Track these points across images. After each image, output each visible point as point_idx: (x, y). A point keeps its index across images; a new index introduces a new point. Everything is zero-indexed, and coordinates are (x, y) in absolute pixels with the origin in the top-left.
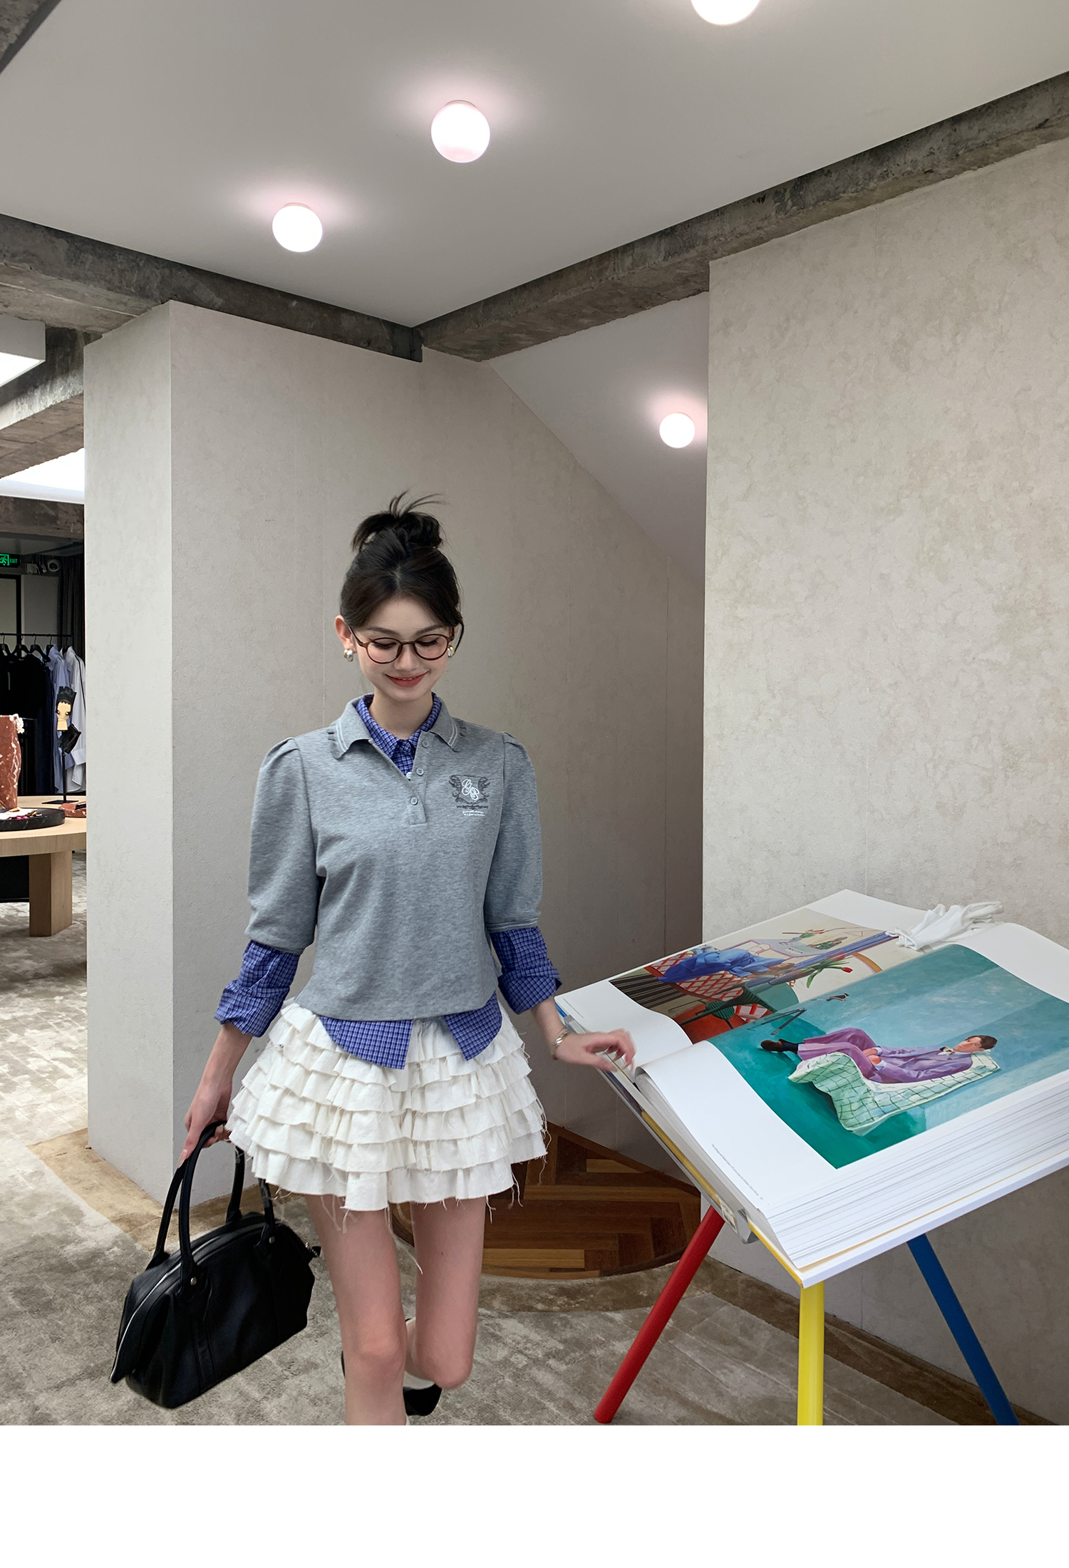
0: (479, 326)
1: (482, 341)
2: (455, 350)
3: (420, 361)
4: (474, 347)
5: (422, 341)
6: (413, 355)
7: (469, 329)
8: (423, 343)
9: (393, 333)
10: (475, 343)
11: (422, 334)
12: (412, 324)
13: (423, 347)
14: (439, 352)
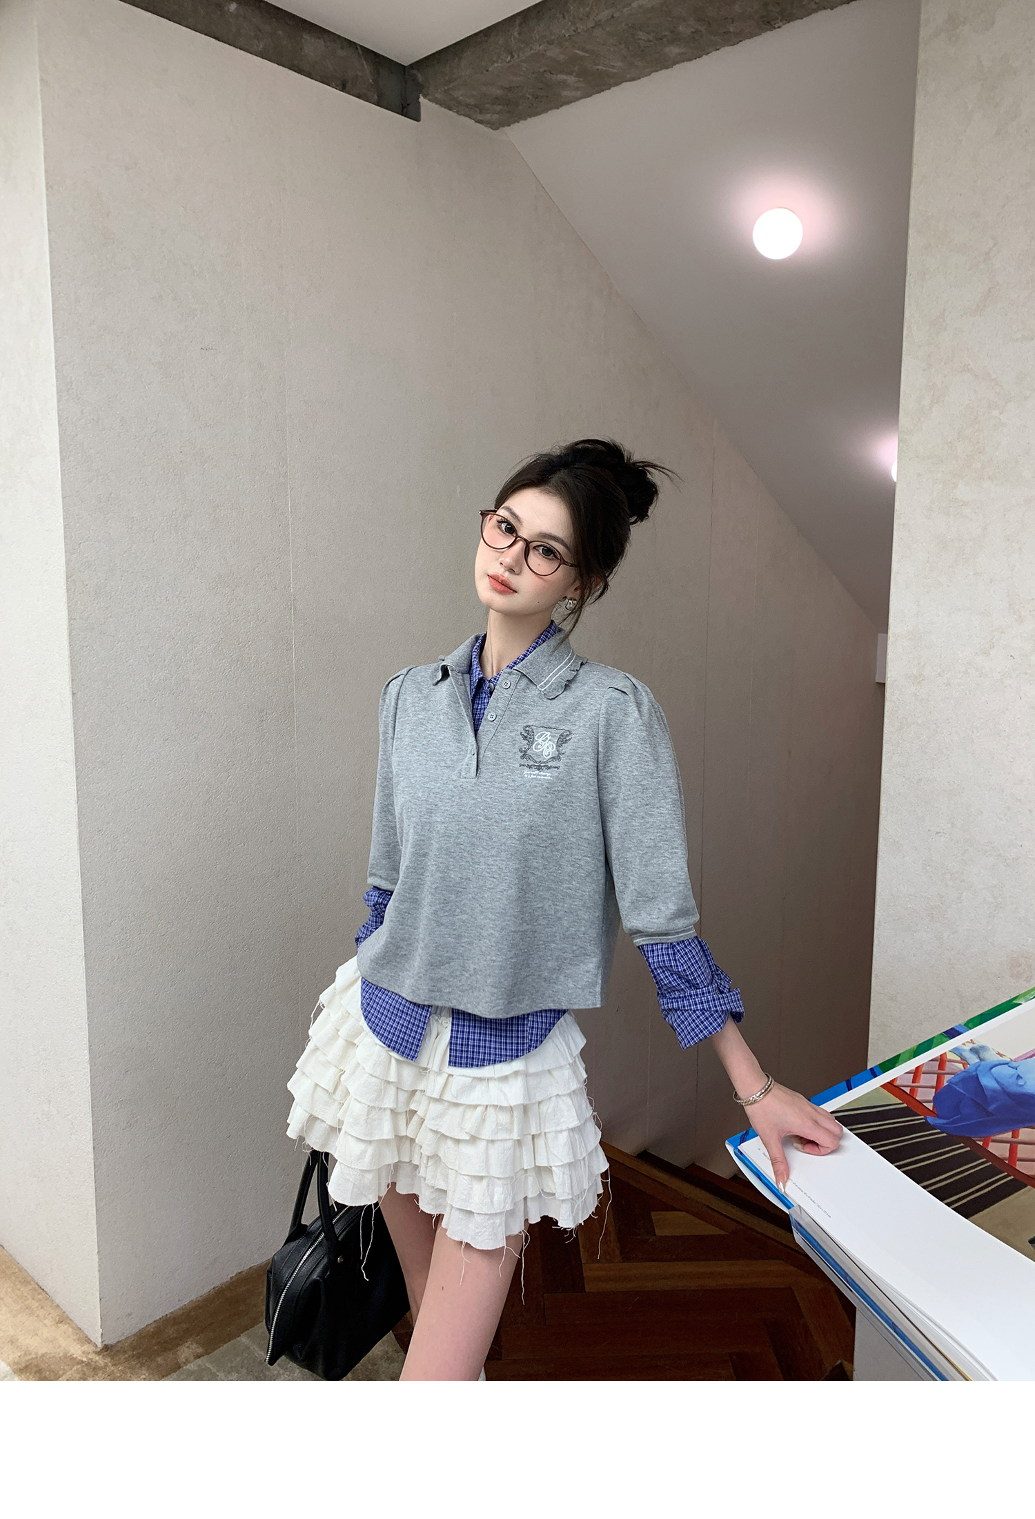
0: (512, 57)
1: (510, 89)
2: (467, 105)
3: (417, 119)
4: (497, 100)
5: (420, 89)
6: (408, 109)
7: (496, 65)
8: (421, 92)
9: (378, 73)
10: (499, 92)
11: (420, 78)
12: (406, 62)
13: (422, 99)
14: (443, 109)
